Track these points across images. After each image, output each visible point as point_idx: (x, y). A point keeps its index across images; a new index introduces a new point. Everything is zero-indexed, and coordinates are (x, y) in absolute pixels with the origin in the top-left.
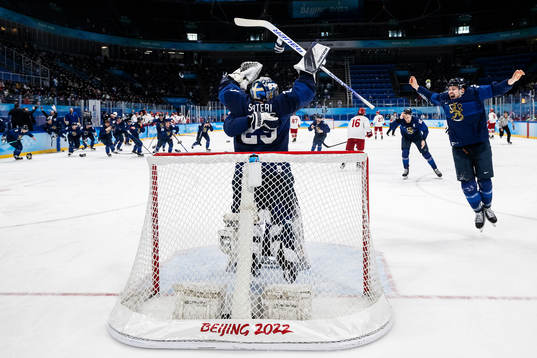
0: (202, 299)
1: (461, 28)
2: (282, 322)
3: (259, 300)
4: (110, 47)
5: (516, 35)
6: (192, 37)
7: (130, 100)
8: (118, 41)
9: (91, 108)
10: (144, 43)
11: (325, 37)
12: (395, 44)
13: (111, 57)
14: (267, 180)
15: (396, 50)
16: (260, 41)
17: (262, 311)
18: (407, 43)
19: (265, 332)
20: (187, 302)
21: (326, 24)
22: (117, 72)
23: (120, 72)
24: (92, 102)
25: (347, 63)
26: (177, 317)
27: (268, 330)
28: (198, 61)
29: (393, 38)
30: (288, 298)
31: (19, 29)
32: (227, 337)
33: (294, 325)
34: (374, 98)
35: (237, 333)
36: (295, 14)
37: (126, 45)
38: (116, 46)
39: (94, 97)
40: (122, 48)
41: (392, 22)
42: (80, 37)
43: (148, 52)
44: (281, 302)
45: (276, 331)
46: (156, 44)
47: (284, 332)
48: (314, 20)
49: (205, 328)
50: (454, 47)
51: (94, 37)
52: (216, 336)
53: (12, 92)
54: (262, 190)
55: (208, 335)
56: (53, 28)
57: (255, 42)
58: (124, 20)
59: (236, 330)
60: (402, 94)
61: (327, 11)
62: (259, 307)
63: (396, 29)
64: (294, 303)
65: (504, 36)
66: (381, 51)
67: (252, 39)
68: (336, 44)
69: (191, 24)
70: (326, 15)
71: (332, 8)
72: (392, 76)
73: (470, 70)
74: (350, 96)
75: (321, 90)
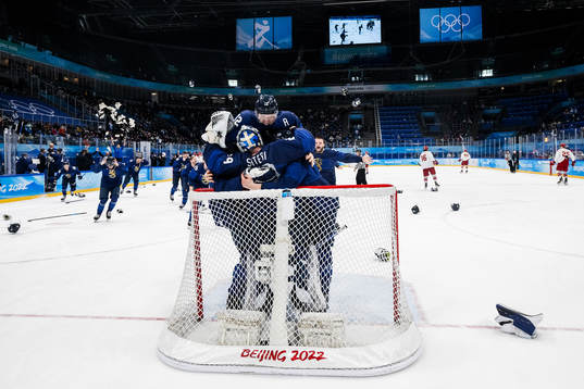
0: (242, 327)
1: (485, 71)
2: (317, 350)
3: (296, 328)
4: (159, 93)
5: (538, 77)
6: (233, 83)
7: (176, 142)
8: (167, 88)
9: (142, 150)
11: (356, 81)
12: (421, 87)
13: (160, 102)
14: (300, 213)
15: (423, 93)
16: (295, 86)
17: (298, 338)
18: (433, 86)
19: (300, 358)
20: (228, 330)
21: (356, 69)
22: (164, 116)
23: (168, 117)
24: (143, 144)
25: (376, 105)
26: (220, 344)
27: (304, 356)
28: (238, 105)
29: (419, 81)
30: (322, 327)
31: (80, 79)
32: (265, 362)
33: (328, 352)
34: (402, 137)
35: (274, 359)
36: (328, 61)
37: (173, 92)
38: (164, 92)
39: (145, 139)
40: (169, 95)
41: (418, 67)
42: (132, 85)
43: (193, 98)
44: (316, 330)
45: (311, 357)
46: (200, 90)
47: (318, 359)
48: (346, 65)
49: (245, 354)
50: (479, 89)
51: (146, 85)
52: (256, 361)
53: (73, 135)
54: (296, 223)
55: (248, 360)
56: (108, 77)
57: (290, 87)
58: (172, 68)
59: (274, 356)
60: (429, 134)
61: (356, 57)
62: (295, 335)
63: (422, 73)
64: (327, 331)
65: (526, 78)
66: (408, 94)
67: (288, 84)
68: (366, 88)
69: (232, 72)
70: (356, 61)
71: (362, 54)
72: (419, 118)
73: (494, 110)
74: (380, 136)
75: (352, 130)
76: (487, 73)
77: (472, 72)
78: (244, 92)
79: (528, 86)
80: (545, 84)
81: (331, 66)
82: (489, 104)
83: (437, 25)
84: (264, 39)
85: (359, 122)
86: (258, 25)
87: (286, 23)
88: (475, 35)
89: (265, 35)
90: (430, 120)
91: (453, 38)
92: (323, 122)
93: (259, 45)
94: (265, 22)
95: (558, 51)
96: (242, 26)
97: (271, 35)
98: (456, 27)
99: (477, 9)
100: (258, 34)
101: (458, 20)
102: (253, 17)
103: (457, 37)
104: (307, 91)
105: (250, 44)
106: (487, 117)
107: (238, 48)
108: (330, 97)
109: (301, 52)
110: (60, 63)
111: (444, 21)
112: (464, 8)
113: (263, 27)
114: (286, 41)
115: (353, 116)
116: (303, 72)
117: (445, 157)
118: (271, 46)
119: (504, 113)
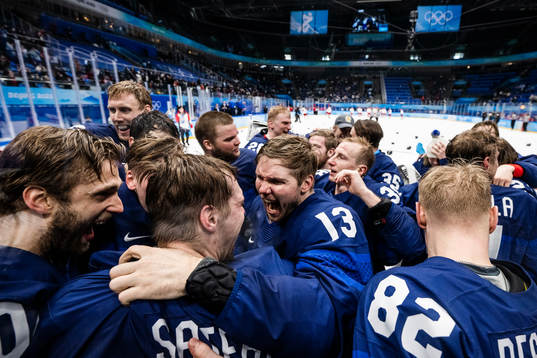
4: (243, 62)
5: (495, 60)
6: (288, 57)
8: (248, 60)
10: (261, 61)
12: (413, 64)
13: (244, 69)
15: (413, 68)
18: (421, 64)
21: (369, 50)
22: (248, 78)
23: (250, 79)
25: (382, 76)
36: (350, 43)
37: (252, 62)
38: (246, 62)
40: (250, 64)
42: (228, 57)
43: (263, 67)
46: (268, 62)
48: (360, 47)
50: (452, 67)
51: (236, 57)
58: (251, 47)
60: (420, 97)
61: (370, 41)
63: (415, 54)
65: (488, 61)
66: (403, 69)
68: (376, 64)
69: (287, 49)
70: (370, 44)
71: (374, 39)
72: (410, 85)
73: (461, 82)
74: (385, 97)
75: (366, 92)
76: (457, 56)
77: (449, 55)
78: (295, 64)
79: (488, 66)
80: (498, 65)
81: (352, 47)
82: (458, 78)
83: (429, 19)
84: (309, 26)
85: (370, 86)
86: (305, 17)
87: (324, 14)
88: (454, 28)
89: (310, 23)
90: (418, 87)
91: (439, 30)
92: (347, 85)
93: (305, 31)
94: (310, 14)
95: (513, 42)
96: (295, 16)
97: (314, 23)
98: (442, 21)
99: (459, 8)
100: (306, 23)
101: (443, 16)
102: (302, 10)
103: (441, 28)
104: (337, 64)
105: (299, 31)
106: (456, 87)
107: (291, 33)
108: (351, 69)
109: (332, 36)
110: (187, 42)
111: (434, 16)
112: (449, 7)
113: (309, 18)
114: (323, 28)
115: (366, 83)
116: (334, 50)
117: (428, 113)
118: (313, 32)
119: (468, 85)
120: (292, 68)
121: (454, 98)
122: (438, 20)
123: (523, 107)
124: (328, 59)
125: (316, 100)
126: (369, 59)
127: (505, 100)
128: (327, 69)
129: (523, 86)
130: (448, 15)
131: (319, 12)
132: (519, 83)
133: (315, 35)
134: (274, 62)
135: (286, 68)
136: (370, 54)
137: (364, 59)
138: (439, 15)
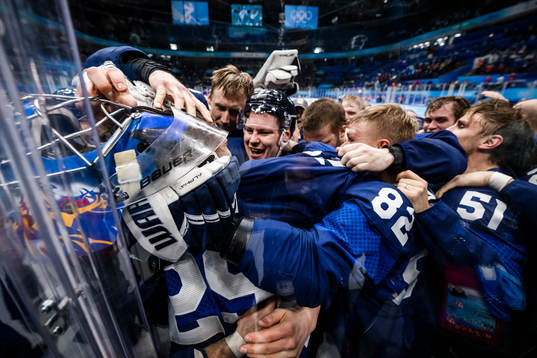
5: (344, 55)
6: (174, 47)
36: (231, 35)
46: (155, 51)
48: (241, 39)
50: (313, 60)
61: (248, 34)
65: (339, 55)
67: (208, 49)
68: (255, 55)
70: (248, 37)
71: (252, 33)
73: (321, 72)
76: (317, 51)
78: (182, 53)
79: (339, 59)
80: (345, 60)
81: (234, 40)
82: (319, 69)
83: (294, 17)
84: (191, 17)
86: (186, 7)
87: (204, 6)
88: (313, 26)
89: (192, 14)
91: (302, 27)
93: (188, 21)
94: (191, 4)
96: (175, 5)
97: (195, 14)
98: (305, 20)
99: (316, 9)
100: (187, 14)
101: (305, 15)
103: (304, 26)
104: (221, 55)
105: (182, 20)
106: (317, 76)
107: (174, 22)
108: (234, 59)
109: (214, 28)
112: (309, 8)
113: (190, 8)
114: (205, 20)
116: (217, 42)
118: (195, 22)
119: (326, 74)
120: (179, 57)
121: (316, 85)
122: (301, 19)
123: (360, 91)
124: (212, 49)
125: (205, 88)
126: (249, 51)
127: (350, 86)
128: (212, 59)
129: (362, 75)
130: (308, 15)
131: (199, 3)
132: (359, 73)
133: (197, 26)
134: (160, 51)
135: (173, 58)
136: (250, 46)
137: (245, 51)
138: (302, 14)
